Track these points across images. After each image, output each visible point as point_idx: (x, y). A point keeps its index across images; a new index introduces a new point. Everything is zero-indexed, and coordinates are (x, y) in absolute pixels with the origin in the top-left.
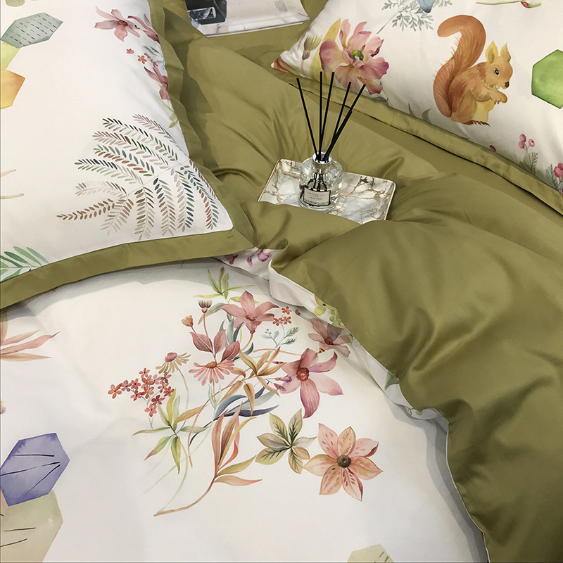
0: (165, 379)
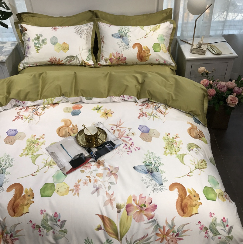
0: (143, 112)
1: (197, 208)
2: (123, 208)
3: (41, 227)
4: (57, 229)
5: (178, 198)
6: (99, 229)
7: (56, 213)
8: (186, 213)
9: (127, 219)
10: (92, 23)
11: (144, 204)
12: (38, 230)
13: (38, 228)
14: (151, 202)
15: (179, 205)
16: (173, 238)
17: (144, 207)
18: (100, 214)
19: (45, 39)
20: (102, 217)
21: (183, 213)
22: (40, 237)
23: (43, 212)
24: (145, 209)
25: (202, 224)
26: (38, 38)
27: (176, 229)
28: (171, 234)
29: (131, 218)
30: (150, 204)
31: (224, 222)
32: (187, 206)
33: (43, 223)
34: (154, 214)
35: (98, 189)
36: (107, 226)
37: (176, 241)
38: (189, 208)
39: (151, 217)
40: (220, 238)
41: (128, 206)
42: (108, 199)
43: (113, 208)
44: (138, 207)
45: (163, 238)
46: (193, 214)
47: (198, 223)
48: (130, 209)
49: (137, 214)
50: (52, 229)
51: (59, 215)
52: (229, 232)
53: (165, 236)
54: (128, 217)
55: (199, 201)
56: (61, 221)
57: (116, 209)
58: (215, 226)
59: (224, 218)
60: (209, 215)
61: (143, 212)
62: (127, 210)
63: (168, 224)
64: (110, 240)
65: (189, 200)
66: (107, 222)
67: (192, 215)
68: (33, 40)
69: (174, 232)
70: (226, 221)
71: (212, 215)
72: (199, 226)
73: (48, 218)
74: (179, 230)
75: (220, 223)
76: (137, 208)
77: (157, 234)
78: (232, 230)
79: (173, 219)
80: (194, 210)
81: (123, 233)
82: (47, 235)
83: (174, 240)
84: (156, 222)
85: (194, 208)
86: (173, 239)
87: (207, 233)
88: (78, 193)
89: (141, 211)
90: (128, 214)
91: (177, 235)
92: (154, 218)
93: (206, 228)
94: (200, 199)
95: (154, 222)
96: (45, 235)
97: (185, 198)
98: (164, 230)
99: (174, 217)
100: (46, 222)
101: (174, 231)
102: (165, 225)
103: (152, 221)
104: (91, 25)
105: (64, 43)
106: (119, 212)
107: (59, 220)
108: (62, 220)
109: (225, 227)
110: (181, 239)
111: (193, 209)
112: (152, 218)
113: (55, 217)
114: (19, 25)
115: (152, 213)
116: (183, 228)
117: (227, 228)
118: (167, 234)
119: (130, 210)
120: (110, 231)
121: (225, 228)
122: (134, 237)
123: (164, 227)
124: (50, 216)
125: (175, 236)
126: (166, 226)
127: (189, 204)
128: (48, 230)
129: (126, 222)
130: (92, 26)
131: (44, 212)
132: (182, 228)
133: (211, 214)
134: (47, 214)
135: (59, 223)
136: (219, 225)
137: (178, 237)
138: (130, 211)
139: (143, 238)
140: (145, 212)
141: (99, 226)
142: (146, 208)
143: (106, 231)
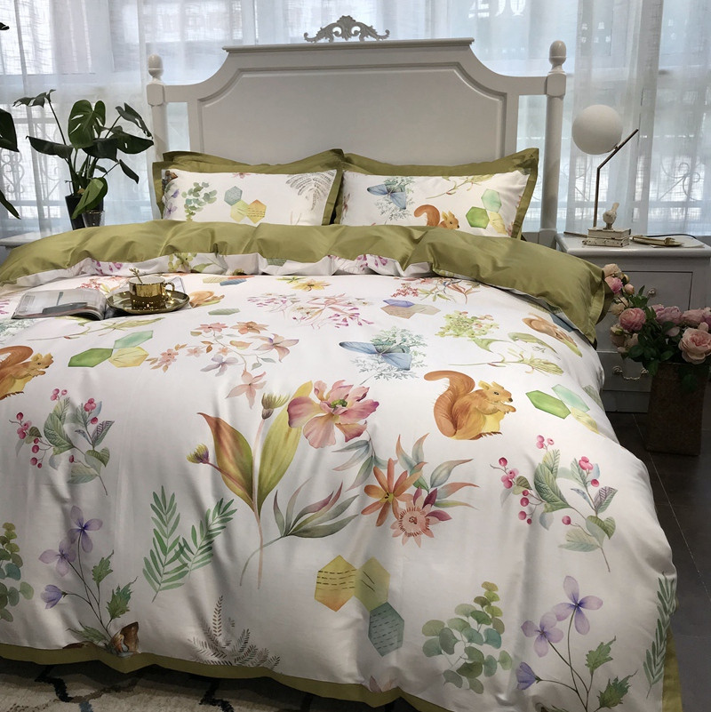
1: (498, 420)
2: (280, 406)
3: (42, 434)
4: (84, 445)
5: (445, 393)
6: (201, 458)
7: (91, 402)
8: (464, 429)
9: (287, 435)
10: (334, 172)
11: (344, 401)
12: (33, 444)
13: (34, 438)
14: (365, 396)
15: (444, 406)
16: (418, 510)
17: (340, 406)
18: (211, 414)
19: (214, 192)
20: (216, 425)
21: (451, 425)
22: (32, 468)
23: (59, 394)
24: (342, 411)
25: (510, 467)
26: (197, 190)
27: (426, 474)
28: (412, 490)
29: (297, 435)
30: (359, 400)
31: (584, 468)
32: (467, 410)
33: (50, 422)
34: (366, 423)
35: (223, 364)
36: (226, 452)
37: (428, 522)
38: (474, 417)
39: (354, 432)
40: (569, 522)
41: (295, 404)
42: (243, 383)
43: (252, 403)
44: (325, 407)
45: (387, 504)
46: (484, 434)
47: (498, 465)
48: (300, 409)
49: (316, 425)
50: (72, 446)
51: (98, 406)
52: (600, 505)
53: (391, 496)
54: (290, 431)
55: (506, 403)
56: (98, 424)
57: (260, 409)
58: (551, 475)
59: (585, 460)
60: (536, 441)
61: (337, 417)
62: (292, 411)
63: (403, 455)
64: (226, 502)
65: (476, 398)
66: (227, 440)
67: (480, 436)
68: (184, 195)
69: (419, 486)
70: (591, 468)
71: (545, 443)
72: (501, 473)
73: (69, 412)
74: (438, 480)
75: (570, 468)
76: (321, 408)
77: (368, 490)
78: (609, 501)
79: (420, 442)
80: (490, 424)
81: (269, 480)
82: (52, 464)
83: (421, 518)
84: (368, 448)
85: (489, 418)
86: (416, 514)
87: (525, 501)
88: (167, 367)
89: (331, 415)
90: (290, 423)
91: (430, 500)
92: (364, 437)
93: (523, 482)
94: (511, 400)
95: (363, 449)
96: (45, 462)
97: (465, 395)
98: (390, 474)
99: (426, 436)
100: (60, 423)
101: (421, 481)
102: (395, 458)
103: (357, 446)
104: (331, 175)
105: (257, 201)
106: (266, 416)
107: (95, 420)
108: (102, 419)
109: (585, 485)
110: (441, 517)
111: (485, 419)
112: (359, 434)
113: (87, 410)
114: (163, 171)
115: (361, 422)
116: (449, 473)
117: (593, 491)
118: (398, 490)
119: (300, 412)
120: (232, 468)
121: (586, 487)
122: (298, 497)
123: (390, 465)
124: (73, 406)
125: (425, 504)
126: (396, 461)
127: (475, 405)
128: (57, 449)
129: (281, 443)
130: (333, 178)
131: (63, 394)
132: (445, 472)
133: (540, 440)
134: (67, 401)
135: (92, 428)
136: (566, 474)
137: (434, 509)
138: (299, 415)
139: (325, 503)
140: (341, 420)
141: (200, 448)
142: (345, 409)
143: (220, 468)
